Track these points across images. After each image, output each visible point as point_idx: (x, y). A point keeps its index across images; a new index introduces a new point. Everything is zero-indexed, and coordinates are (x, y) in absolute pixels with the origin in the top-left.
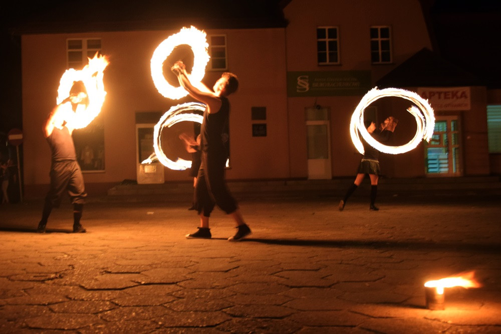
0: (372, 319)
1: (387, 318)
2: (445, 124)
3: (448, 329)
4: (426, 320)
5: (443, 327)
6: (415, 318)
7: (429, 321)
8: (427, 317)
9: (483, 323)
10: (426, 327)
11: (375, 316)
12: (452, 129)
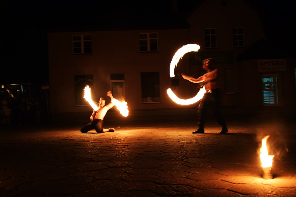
0: (234, 184)
1: (242, 184)
2: (272, 78)
3: (275, 190)
4: (262, 185)
5: (272, 189)
6: (256, 184)
7: (265, 186)
8: (263, 183)
9: (293, 187)
10: (263, 189)
11: (235, 183)
12: (276, 81)
